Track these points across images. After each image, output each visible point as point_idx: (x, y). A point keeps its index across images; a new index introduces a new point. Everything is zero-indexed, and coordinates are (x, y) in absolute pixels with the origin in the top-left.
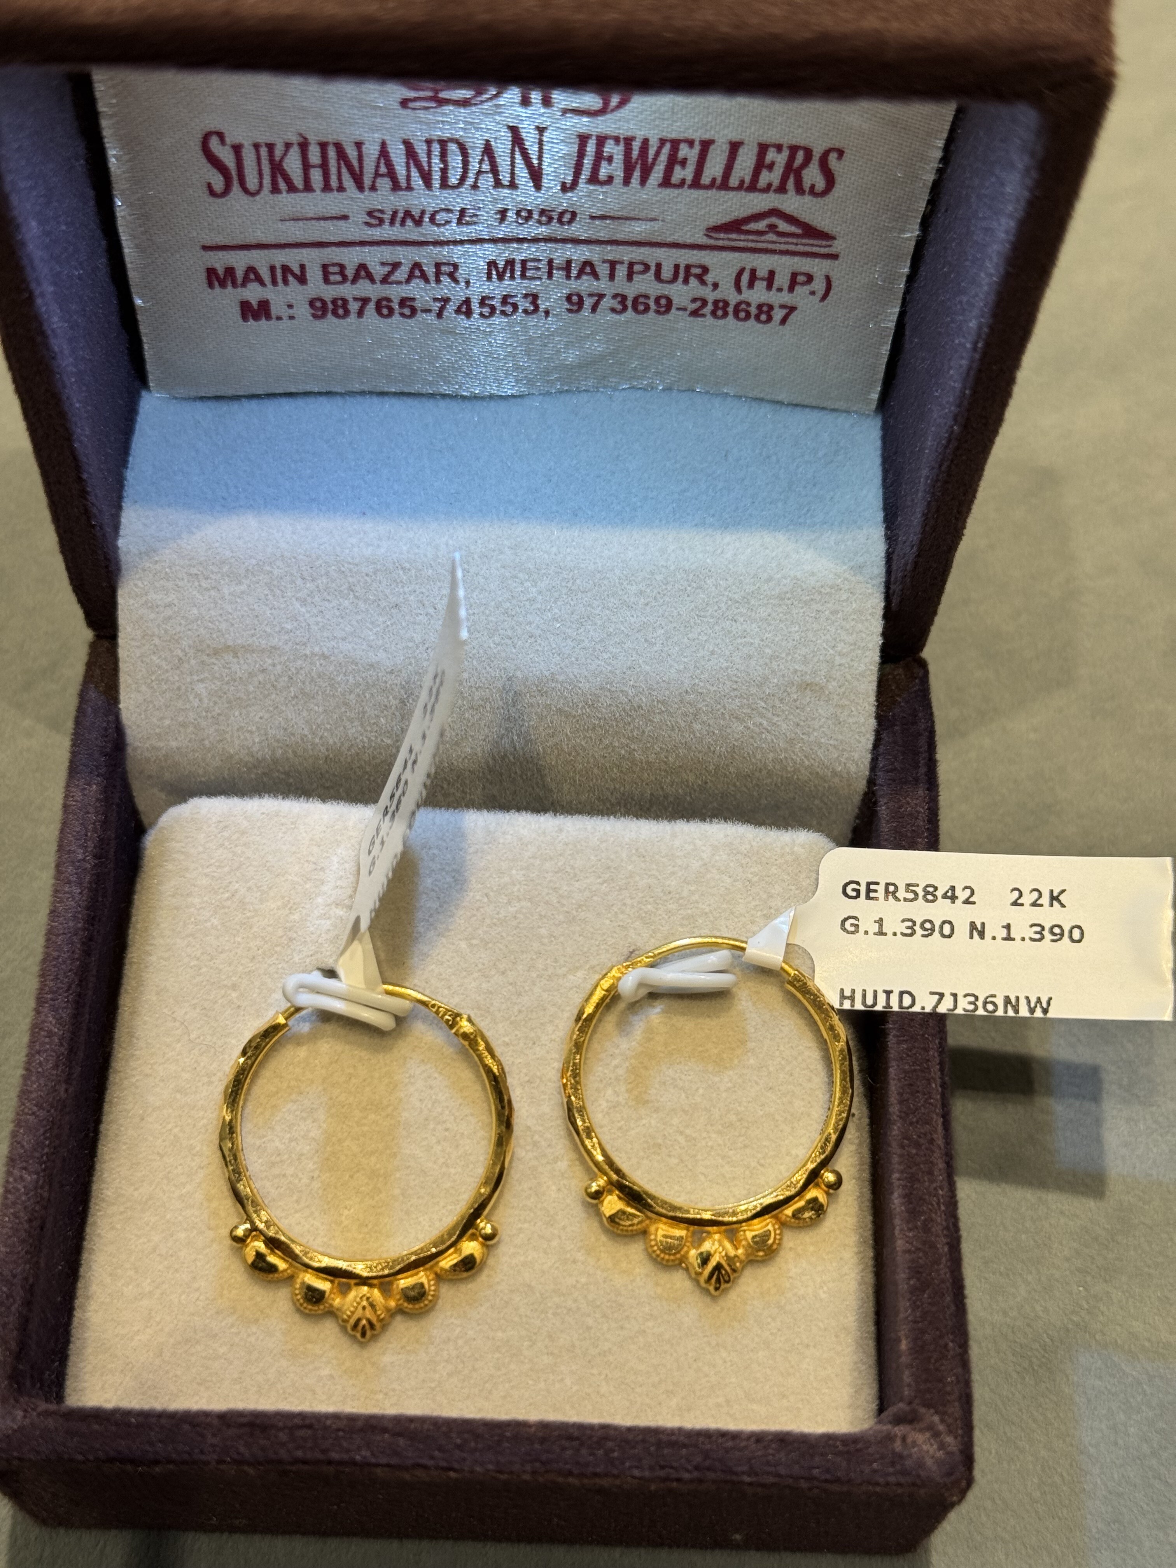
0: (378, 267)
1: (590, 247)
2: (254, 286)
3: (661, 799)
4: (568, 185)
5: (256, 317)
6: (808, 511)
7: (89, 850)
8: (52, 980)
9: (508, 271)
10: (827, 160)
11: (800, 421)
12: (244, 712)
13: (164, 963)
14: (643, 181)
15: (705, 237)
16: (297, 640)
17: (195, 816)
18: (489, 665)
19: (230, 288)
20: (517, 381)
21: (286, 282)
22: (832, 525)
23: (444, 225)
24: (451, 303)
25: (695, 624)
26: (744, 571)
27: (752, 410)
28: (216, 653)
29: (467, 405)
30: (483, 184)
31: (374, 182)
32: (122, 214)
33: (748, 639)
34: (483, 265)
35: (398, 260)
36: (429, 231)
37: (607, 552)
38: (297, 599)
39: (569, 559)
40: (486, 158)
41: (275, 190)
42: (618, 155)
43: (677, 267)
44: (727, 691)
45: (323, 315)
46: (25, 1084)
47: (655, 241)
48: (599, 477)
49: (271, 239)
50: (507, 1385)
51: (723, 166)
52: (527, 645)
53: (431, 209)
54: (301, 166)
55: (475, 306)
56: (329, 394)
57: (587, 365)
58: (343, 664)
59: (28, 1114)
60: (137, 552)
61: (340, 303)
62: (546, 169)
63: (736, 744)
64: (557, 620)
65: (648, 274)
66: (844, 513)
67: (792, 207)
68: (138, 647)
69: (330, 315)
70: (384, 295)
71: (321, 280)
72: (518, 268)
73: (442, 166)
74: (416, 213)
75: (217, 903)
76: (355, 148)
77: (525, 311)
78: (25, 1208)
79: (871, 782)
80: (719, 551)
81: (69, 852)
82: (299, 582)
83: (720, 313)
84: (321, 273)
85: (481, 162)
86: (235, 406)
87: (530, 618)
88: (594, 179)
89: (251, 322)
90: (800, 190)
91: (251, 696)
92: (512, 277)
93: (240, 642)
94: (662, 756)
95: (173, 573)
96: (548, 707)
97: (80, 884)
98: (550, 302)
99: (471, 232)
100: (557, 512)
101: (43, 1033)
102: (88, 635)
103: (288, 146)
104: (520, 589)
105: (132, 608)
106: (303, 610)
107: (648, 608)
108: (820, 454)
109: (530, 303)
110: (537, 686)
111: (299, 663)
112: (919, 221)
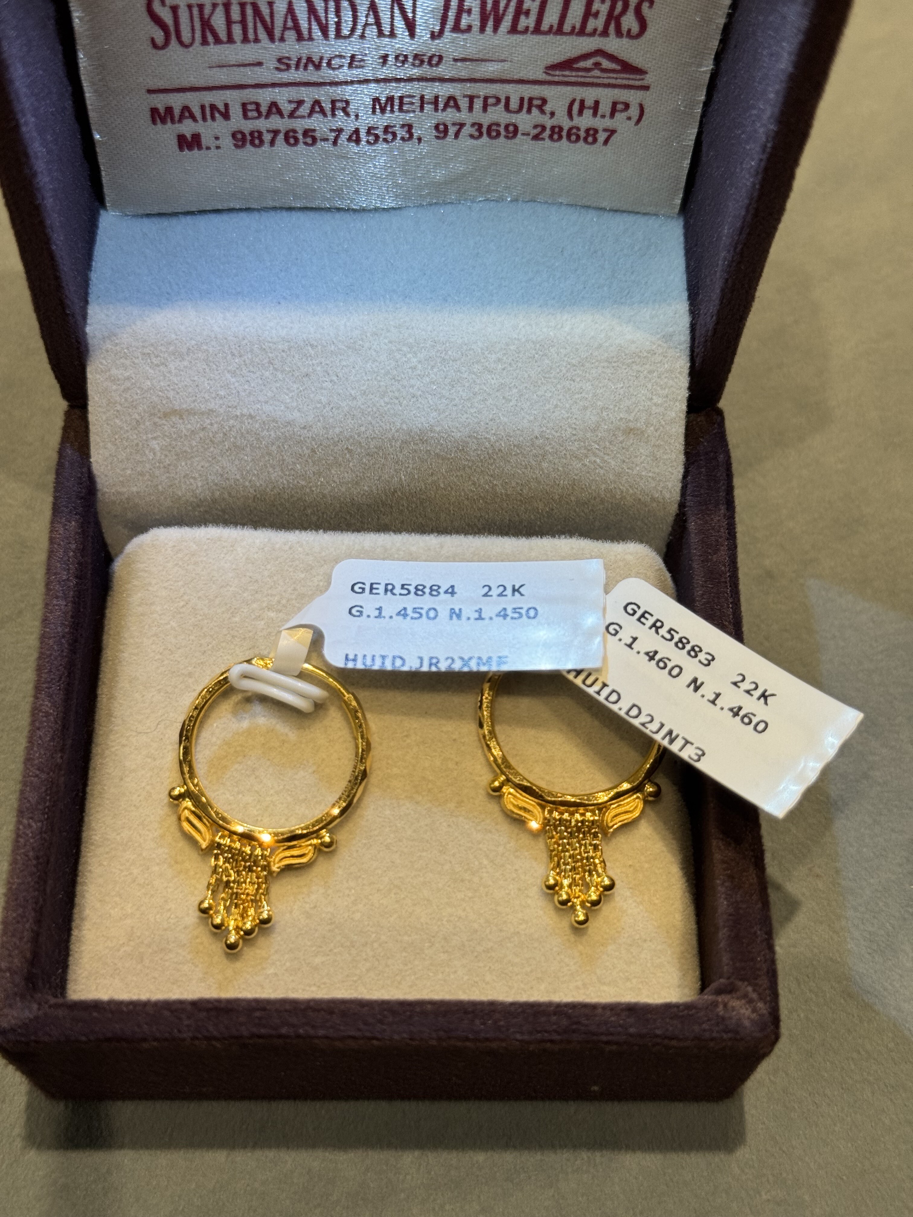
0: (286, 105)
1: (454, 84)
2: (188, 122)
3: (517, 524)
4: (436, 34)
5: (190, 147)
6: (628, 293)
7: (71, 572)
8: (46, 673)
9: (389, 106)
10: (641, 8)
11: (619, 223)
12: (189, 462)
13: (135, 658)
14: (496, 28)
15: (544, 74)
16: (230, 404)
17: (155, 543)
18: (381, 420)
19: (169, 124)
20: (397, 196)
21: (213, 118)
22: (647, 303)
23: (338, 68)
24: (344, 133)
25: (542, 383)
26: (579, 341)
27: (582, 215)
28: (166, 415)
29: (356, 216)
30: (369, 34)
31: (283, 34)
32: (84, 64)
33: (583, 395)
34: (368, 101)
35: (302, 99)
36: (326, 74)
37: (471, 329)
38: (228, 372)
39: (441, 335)
40: (371, 13)
41: (205, 42)
42: (476, 7)
43: (522, 99)
44: (568, 436)
45: (243, 145)
46: (28, 754)
47: (504, 78)
48: (462, 270)
49: (201, 83)
50: (413, 977)
51: (558, 15)
52: (411, 403)
53: (328, 56)
54: (225, 22)
55: (363, 134)
56: (248, 210)
57: (450, 182)
58: (266, 422)
59: (31, 776)
60: (101, 337)
61: (256, 134)
62: (419, 21)
63: (576, 478)
64: (434, 383)
65: (499, 106)
66: (656, 294)
67: (613, 48)
68: (104, 413)
69: (248, 145)
70: (291, 128)
71: (241, 116)
72: (397, 102)
73: (336, 20)
74: (316, 59)
75: (175, 610)
76: (267, 6)
77: (403, 139)
78: (33, 849)
79: (682, 505)
80: (559, 326)
81: (55, 574)
82: (229, 357)
83: (556, 137)
84: (241, 110)
85: (367, 16)
86: (174, 221)
87: (412, 382)
88: (456, 28)
89: (186, 152)
90: (619, 33)
91: (195, 449)
92: (392, 111)
93: (184, 406)
94: (519, 488)
95: (130, 353)
96: (428, 451)
97: (65, 597)
98: (422, 131)
99: (359, 74)
100: (431, 298)
101: (41, 714)
102: (63, 405)
103: (215, 6)
104: (404, 359)
105: (99, 381)
106: (233, 380)
107: (505, 372)
108: (636, 248)
109: (406, 132)
110: (419, 436)
111: (231, 422)
112: (713, 57)
